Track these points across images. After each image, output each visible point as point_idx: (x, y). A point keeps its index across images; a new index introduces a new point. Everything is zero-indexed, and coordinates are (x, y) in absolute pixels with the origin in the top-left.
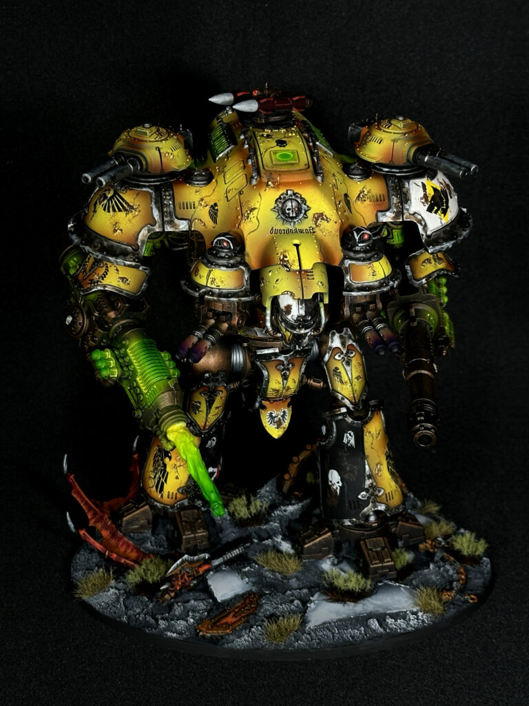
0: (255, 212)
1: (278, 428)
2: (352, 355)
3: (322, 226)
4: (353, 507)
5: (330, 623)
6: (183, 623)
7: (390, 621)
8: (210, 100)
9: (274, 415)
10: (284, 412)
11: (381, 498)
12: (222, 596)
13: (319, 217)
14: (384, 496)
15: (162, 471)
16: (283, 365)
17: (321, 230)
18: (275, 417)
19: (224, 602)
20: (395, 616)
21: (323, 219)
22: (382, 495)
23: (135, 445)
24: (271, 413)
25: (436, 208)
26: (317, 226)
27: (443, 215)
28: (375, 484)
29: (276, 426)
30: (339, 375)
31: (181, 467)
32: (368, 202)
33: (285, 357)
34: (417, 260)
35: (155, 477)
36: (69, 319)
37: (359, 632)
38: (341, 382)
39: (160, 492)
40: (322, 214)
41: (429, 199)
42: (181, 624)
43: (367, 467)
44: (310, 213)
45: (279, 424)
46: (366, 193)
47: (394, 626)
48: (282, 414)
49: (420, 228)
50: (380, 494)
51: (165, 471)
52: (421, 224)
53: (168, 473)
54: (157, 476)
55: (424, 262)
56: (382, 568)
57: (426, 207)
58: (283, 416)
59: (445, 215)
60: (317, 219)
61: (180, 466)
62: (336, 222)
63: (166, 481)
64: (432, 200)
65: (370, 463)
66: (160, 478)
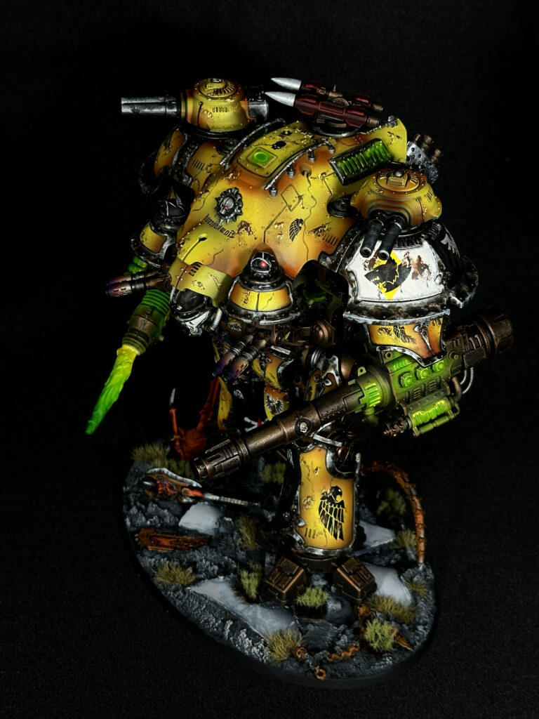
0: (208, 193)
3: (242, 236)
6: (144, 519)
7: (243, 634)
9: (270, 399)
10: (279, 402)
11: (301, 529)
12: (184, 522)
13: (244, 225)
14: (304, 530)
17: (239, 239)
18: (271, 402)
19: (182, 528)
20: (250, 634)
21: (246, 229)
22: (302, 527)
24: (268, 397)
25: (378, 278)
26: (238, 233)
27: (386, 289)
28: (298, 512)
29: (271, 410)
32: (320, 238)
37: (213, 621)
40: (248, 225)
41: (375, 266)
42: (142, 520)
44: (240, 219)
46: (325, 229)
47: (240, 640)
48: (276, 402)
49: (351, 289)
50: (301, 525)
55: (381, 330)
57: (366, 272)
59: (387, 291)
60: (242, 227)
62: (256, 238)
64: (378, 268)
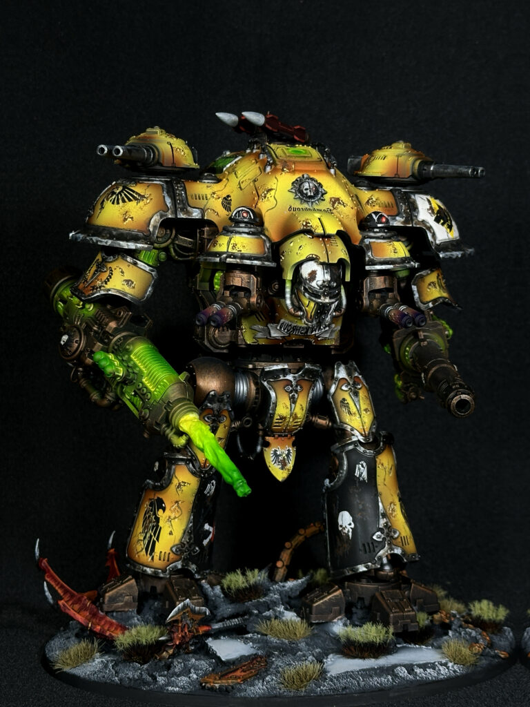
0: (272, 193)
1: (282, 468)
2: (359, 387)
3: (339, 209)
4: (368, 550)
5: (352, 672)
6: (184, 678)
7: (418, 671)
8: (217, 114)
9: (278, 453)
10: (289, 450)
11: (397, 540)
12: (226, 656)
13: (335, 201)
14: (399, 540)
15: (153, 526)
16: (292, 386)
18: (280, 455)
20: (424, 666)
21: (339, 203)
22: (398, 537)
23: (110, 541)
24: (276, 451)
25: (442, 221)
26: (335, 208)
27: (449, 230)
28: (389, 524)
29: (280, 466)
30: (347, 406)
31: (176, 520)
32: (377, 207)
33: (294, 377)
34: (424, 282)
35: (145, 538)
36: (65, 338)
37: (386, 680)
38: (350, 413)
39: (151, 554)
40: (338, 199)
41: (435, 212)
42: (183, 680)
43: (380, 504)
44: (327, 197)
45: (284, 465)
46: (374, 200)
47: (423, 675)
48: (287, 452)
49: (430, 235)
50: (396, 536)
51: (157, 526)
52: (430, 232)
53: (161, 528)
54: (148, 535)
55: (430, 285)
56: (403, 618)
57: (434, 217)
58: (288, 455)
60: (334, 203)
61: (175, 518)
62: (352, 208)
63: (158, 539)
64: (438, 213)
65: (384, 501)
66: (151, 537)
